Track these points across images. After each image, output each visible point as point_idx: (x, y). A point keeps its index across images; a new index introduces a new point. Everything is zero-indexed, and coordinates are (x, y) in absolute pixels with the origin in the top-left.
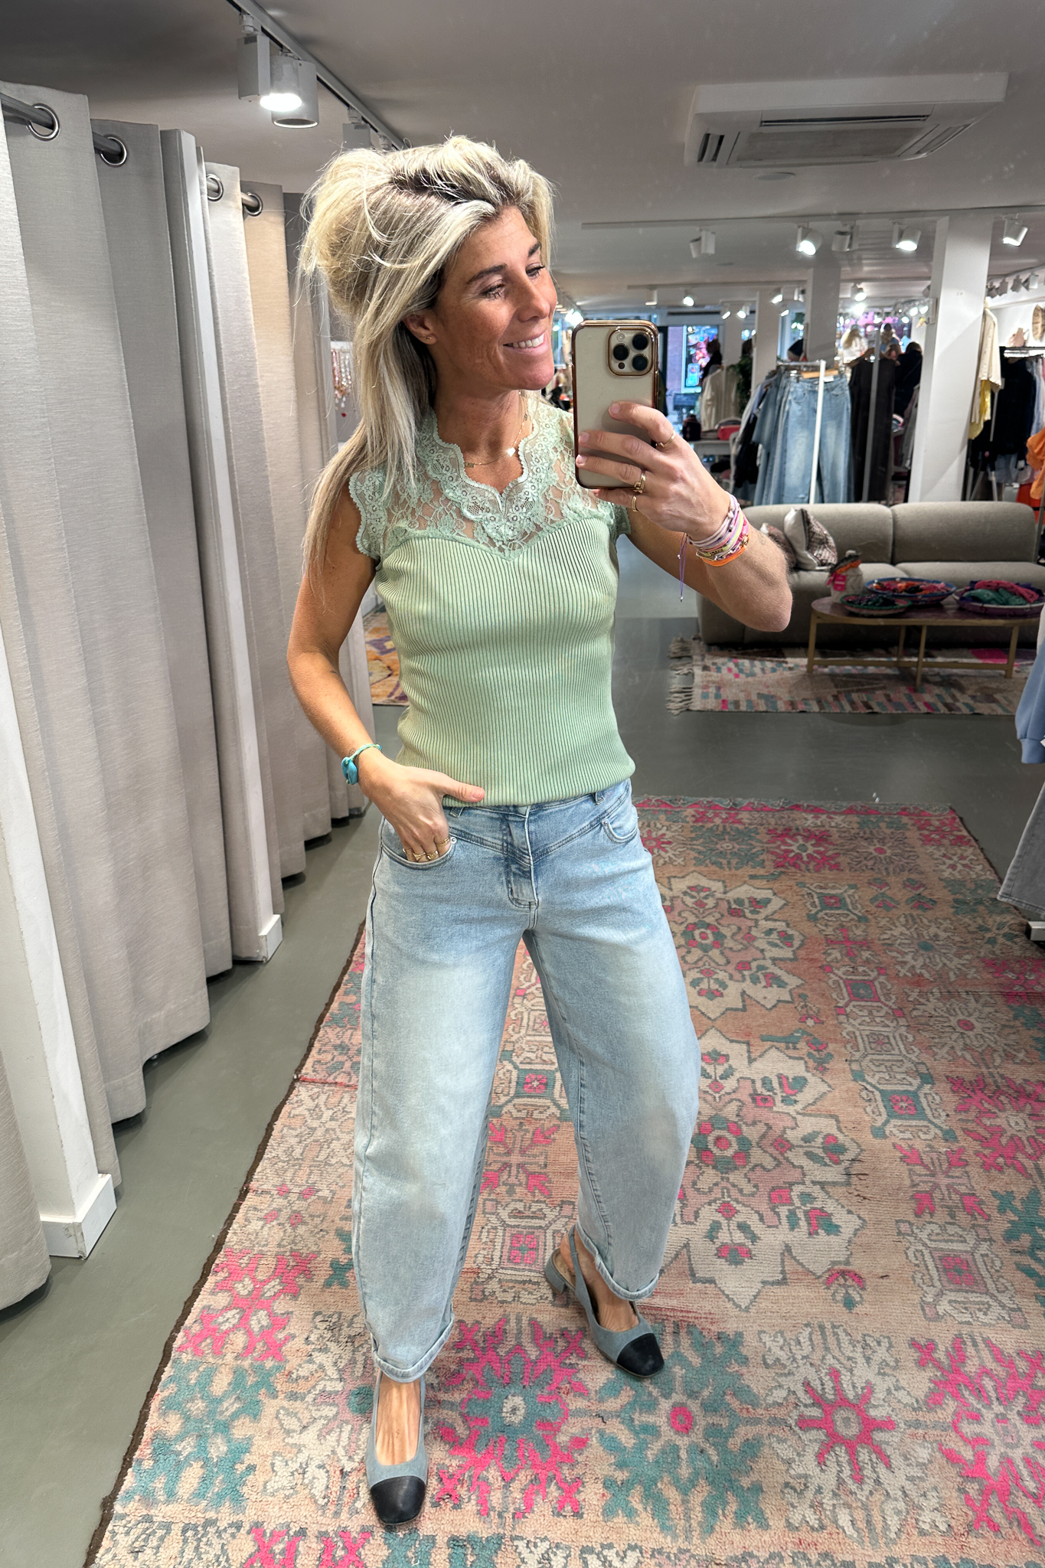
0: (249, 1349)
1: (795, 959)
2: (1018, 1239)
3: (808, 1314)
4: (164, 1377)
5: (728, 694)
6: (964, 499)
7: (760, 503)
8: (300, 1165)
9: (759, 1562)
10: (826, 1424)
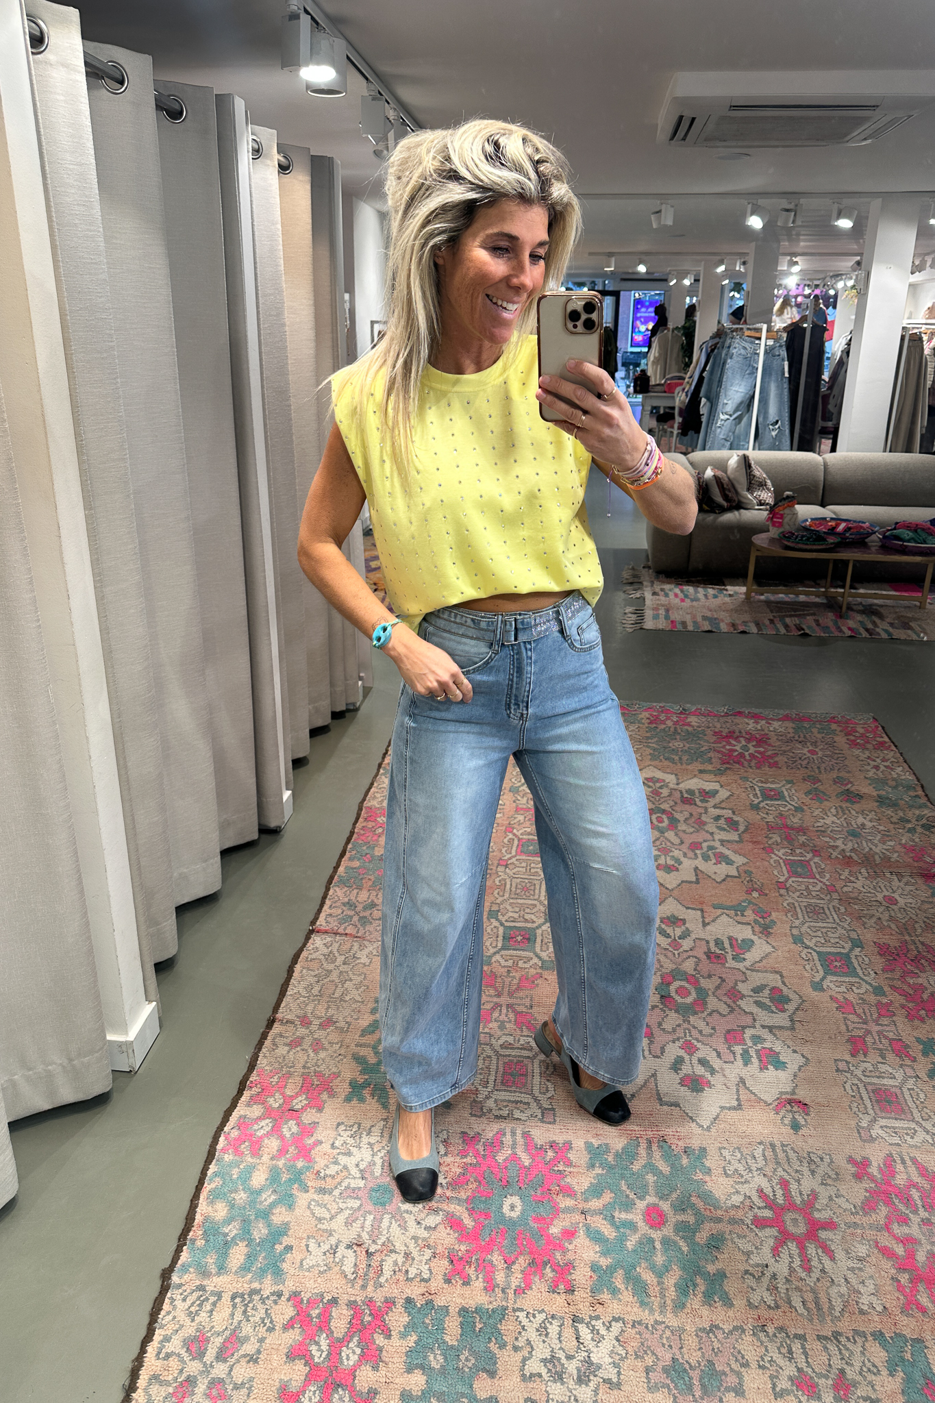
0: (282, 1151)
1: (741, 841)
3: (760, 1134)
4: (209, 1173)
5: (675, 616)
6: (886, 450)
8: (319, 1000)
9: (724, 1333)
10: (777, 1222)
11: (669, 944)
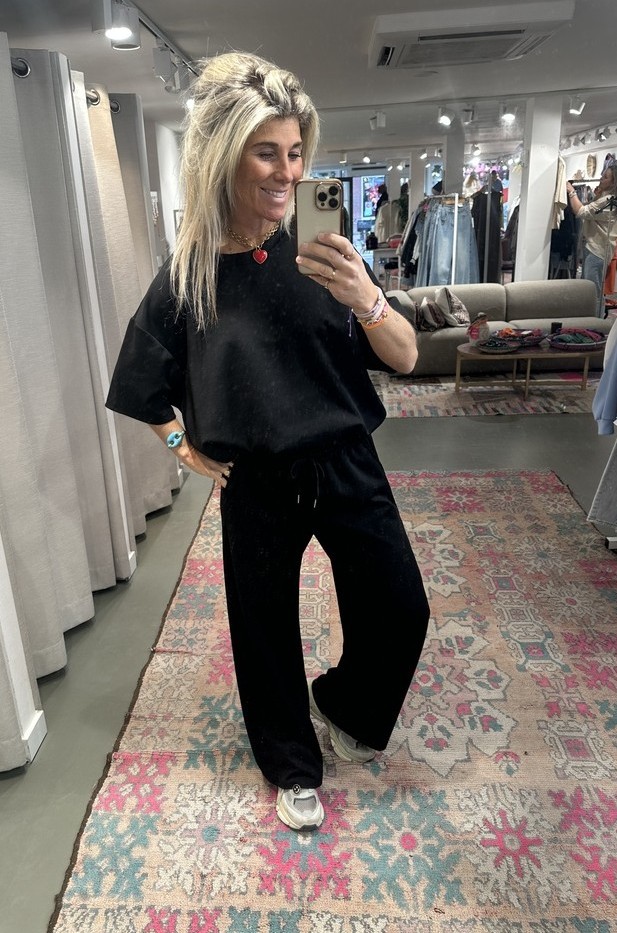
0: (139, 806)
1: (461, 565)
3: (485, 778)
4: (88, 823)
5: (406, 407)
6: (549, 278)
7: (419, 286)
8: (162, 701)
10: (499, 843)
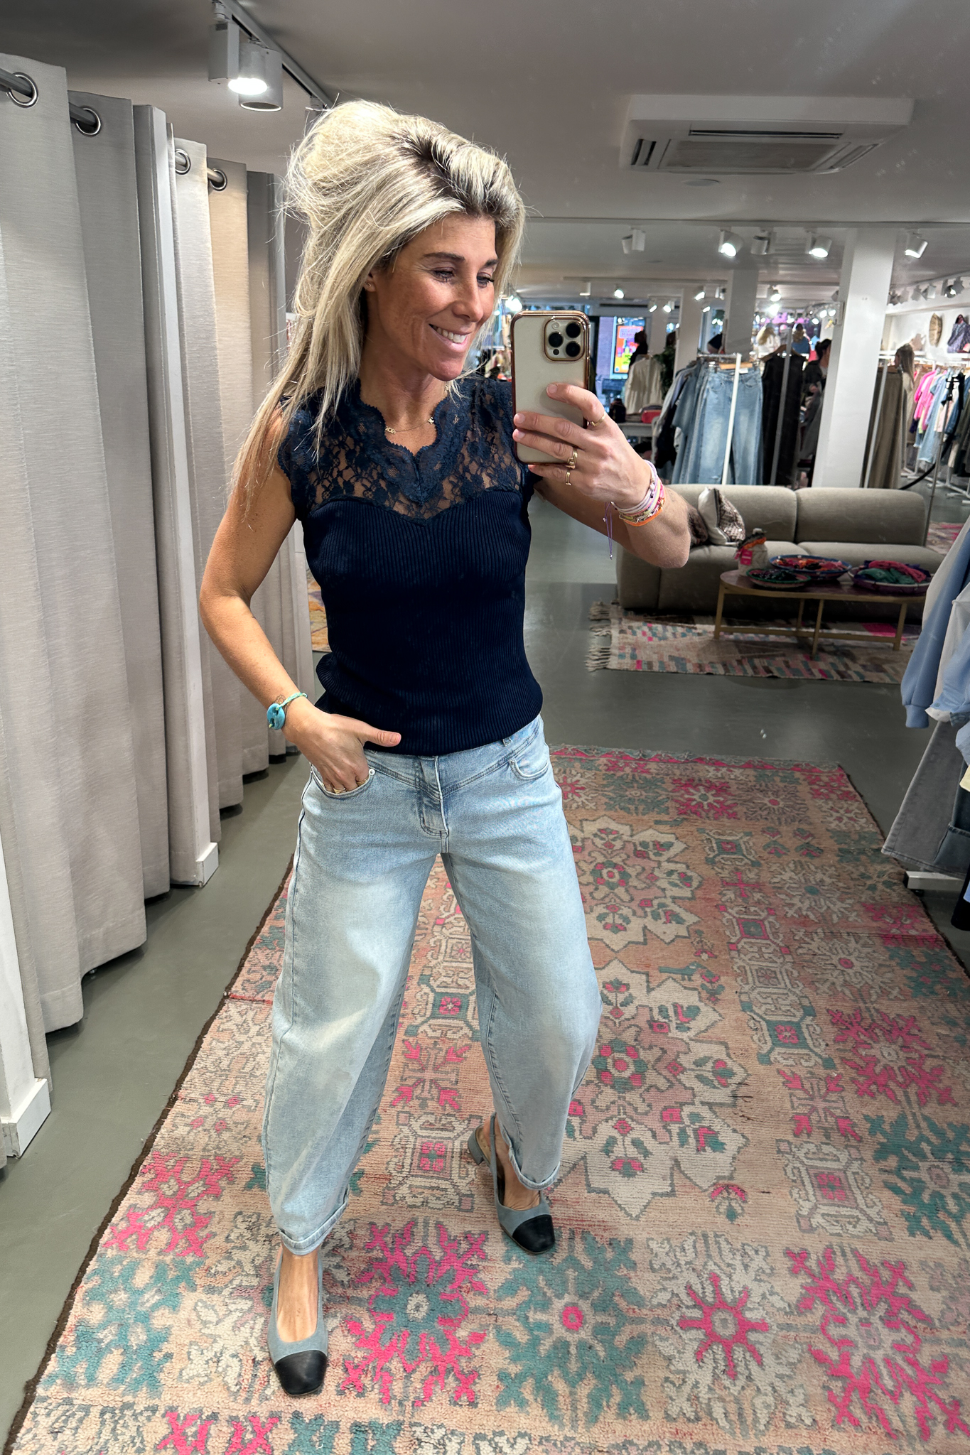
0: (171, 1245)
1: (693, 898)
2: (885, 1159)
3: (693, 1223)
4: (88, 1270)
5: (642, 655)
7: (677, 482)
8: (227, 1076)
9: (638, 1449)
10: (705, 1324)
11: (611, 1013)
